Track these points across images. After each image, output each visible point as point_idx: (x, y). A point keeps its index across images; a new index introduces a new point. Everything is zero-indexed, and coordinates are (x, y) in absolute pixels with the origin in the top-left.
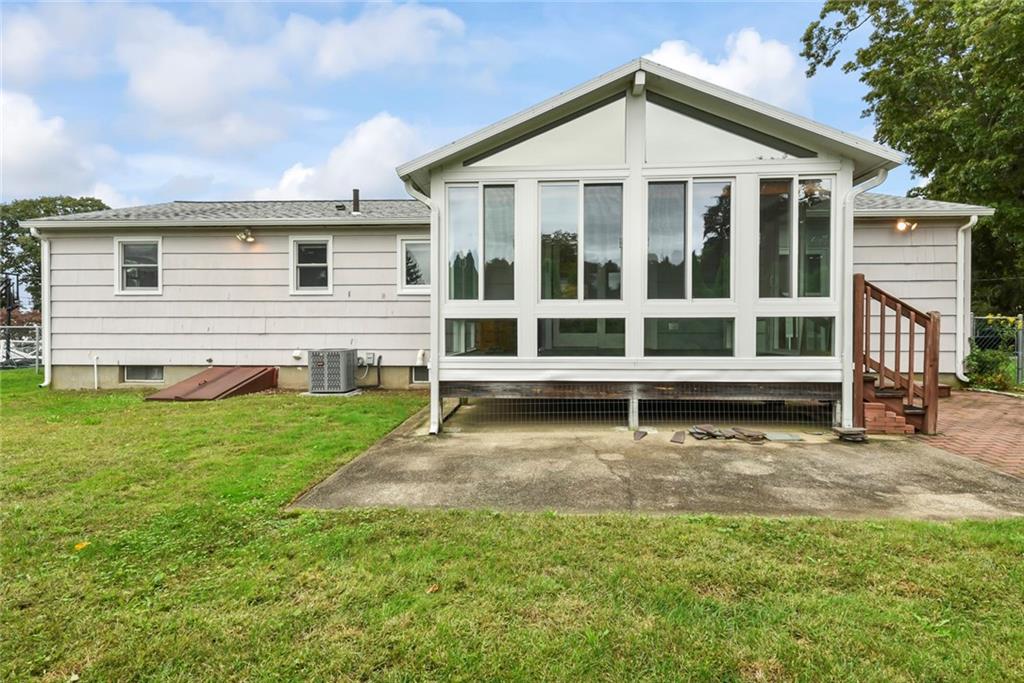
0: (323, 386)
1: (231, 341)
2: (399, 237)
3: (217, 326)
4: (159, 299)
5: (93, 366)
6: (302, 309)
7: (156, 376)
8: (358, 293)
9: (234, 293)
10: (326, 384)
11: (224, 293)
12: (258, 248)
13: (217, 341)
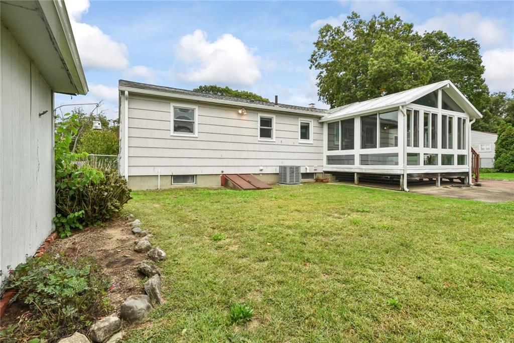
0: (293, 182)
1: (231, 162)
2: (299, 119)
3: (225, 154)
4: (195, 139)
5: (158, 176)
6: (263, 147)
7: (190, 181)
8: (285, 141)
9: (234, 139)
10: (295, 180)
11: (229, 138)
12: (244, 118)
13: (225, 162)
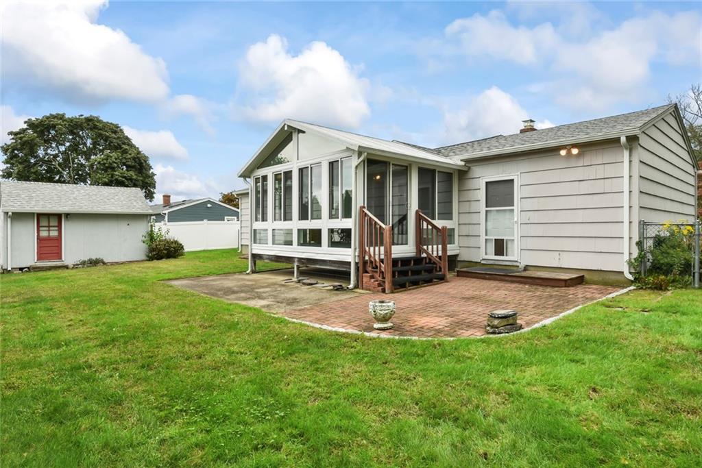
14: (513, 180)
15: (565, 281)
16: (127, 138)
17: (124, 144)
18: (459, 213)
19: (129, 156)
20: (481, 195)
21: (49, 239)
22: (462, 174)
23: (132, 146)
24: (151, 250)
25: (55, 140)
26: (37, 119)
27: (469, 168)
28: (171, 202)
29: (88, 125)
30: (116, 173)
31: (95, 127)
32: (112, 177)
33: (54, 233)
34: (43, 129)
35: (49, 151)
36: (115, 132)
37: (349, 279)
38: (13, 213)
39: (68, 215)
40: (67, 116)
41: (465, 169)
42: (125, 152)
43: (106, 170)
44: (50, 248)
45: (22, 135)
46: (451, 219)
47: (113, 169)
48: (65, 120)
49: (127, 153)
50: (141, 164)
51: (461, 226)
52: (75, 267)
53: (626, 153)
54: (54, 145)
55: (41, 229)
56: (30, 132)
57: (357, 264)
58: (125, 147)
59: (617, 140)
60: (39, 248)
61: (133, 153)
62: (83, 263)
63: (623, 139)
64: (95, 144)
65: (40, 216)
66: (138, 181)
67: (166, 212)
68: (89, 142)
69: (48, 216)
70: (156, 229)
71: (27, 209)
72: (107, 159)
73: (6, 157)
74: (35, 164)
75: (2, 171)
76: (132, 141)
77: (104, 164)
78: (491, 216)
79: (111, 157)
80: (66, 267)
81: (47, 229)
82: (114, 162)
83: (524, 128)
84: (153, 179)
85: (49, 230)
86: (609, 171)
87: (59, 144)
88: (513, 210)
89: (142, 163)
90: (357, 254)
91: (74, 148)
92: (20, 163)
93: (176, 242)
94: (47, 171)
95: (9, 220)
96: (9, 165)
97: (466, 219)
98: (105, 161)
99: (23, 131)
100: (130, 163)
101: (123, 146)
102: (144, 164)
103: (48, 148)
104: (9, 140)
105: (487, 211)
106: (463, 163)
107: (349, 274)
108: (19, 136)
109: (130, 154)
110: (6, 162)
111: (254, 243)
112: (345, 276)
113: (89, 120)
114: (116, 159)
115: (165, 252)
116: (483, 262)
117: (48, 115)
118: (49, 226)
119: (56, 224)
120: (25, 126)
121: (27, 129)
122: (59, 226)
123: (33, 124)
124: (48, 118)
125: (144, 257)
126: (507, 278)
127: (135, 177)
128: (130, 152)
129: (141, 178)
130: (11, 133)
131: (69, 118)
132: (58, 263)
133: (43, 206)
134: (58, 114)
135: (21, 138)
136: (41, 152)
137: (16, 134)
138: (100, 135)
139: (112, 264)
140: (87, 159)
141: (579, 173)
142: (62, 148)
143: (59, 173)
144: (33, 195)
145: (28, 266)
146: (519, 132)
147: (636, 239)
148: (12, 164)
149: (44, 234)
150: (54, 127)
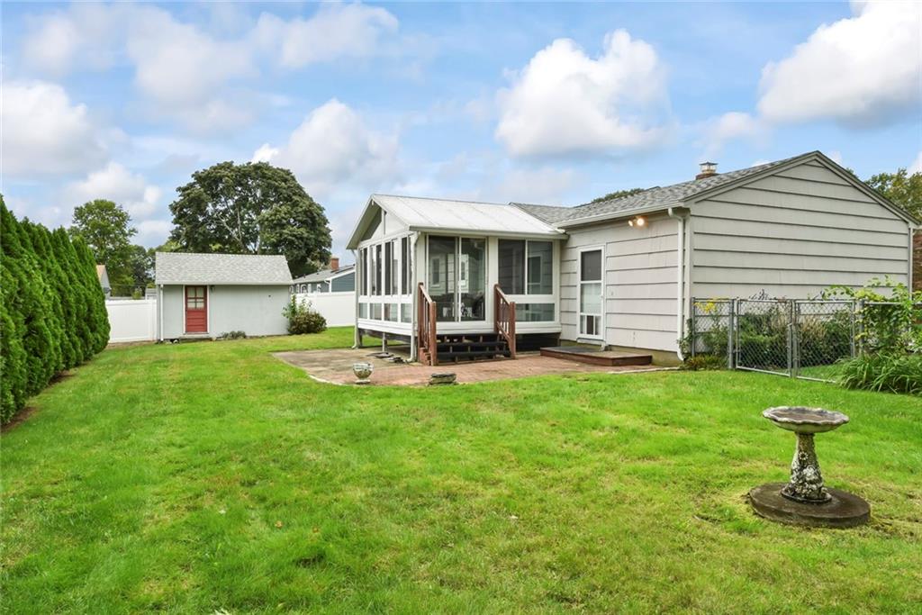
14: (600, 251)
15: (614, 359)
16: (299, 188)
17: (295, 194)
18: (561, 286)
19: (300, 210)
20: (577, 266)
21: (196, 311)
22: (563, 243)
23: (304, 196)
24: (293, 323)
25: (223, 193)
26: (205, 171)
27: (569, 236)
28: (340, 266)
29: (257, 173)
30: (285, 231)
31: (264, 176)
32: (281, 235)
33: (200, 305)
34: (211, 182)
35: (218, 207)
36: (285, 181)
37: (409, 352)
38: (164, 285)
39: (212, 287)
40: (235, 165)
41: (564, 237)
42: (295, 204)
43: (273, 227)
44: (197, 320)
45: (189, 191)
46: (551, 293)
47: (283, 226)
48: (233, 170)
49: (297, 205)
50: (313, 218)
51: (563, 301)
52: (218, 339)
53: (680, 225)
54: (223, 200)
55: (189, 300)
56: (198, 186)
57: (416, 338)
58: (295, 198)
59: (665, 211)
60: (188, 319)
61: (304, 205)
62: (226, 336)
63: (670, 211)
64: (265, 195)
65: (188, 288)
66: (310, 239)
67: (330, 279)
68: (259, 194)
69: (196, 287)
70: (299, 302)
71: (177, 281)
72: (275, 215)
73: (174, 216)
74: (203, 223)
75: (172, 232)
76: (305, 190)
77: (273, 220)
78: (587, 290)
79: (280, 212)
80: (210, 339)
81: (193, 300)
82: (283, 218)
83: (701, 173)
84: (328, 237)
85: (196, 302)
86: (664, 244)
87: (228, 197)
88: (600, 284)
89: (315, 217)
90: (416, 328)
91: (242, 203)
92: (188, 223)
93: (317, 316)
94: (216, 230)
95: (162, 292)
96: (178, 225)
97: (565, 293)
98: (273, 217)
99: (191, 186)
100: (300, 218)
101: (294, 197)
102: (317, 219)
103: (217, 202)
104: (177, 198)
105: (582, 285)
106: (563, 231)
107: (410, 348)
108: (187, 192)
109: (301, 207)
110: (176, 222)
111: (360, 317)
112: (406, 351)
113: (258, 167)
114: (285, 214)
115: (305, 326)
116: (579, 341)
117: (216, 165)
118: (196, 298)
119: (202, 296)
120: (193, 180)
121: (195, 183)
122: (205, 298)
123: (200, 177)
124: (215, 168)
125: (286, 332)
126: (575, 358)
127: (306, 235)
128: (301, 204)
129: (313, 236)
130: (179, 189)
131: (237, 167)
132: (204, 336)
133: (191, 278)
134: (226, 163)
135: (188, 195)
136: (210, 208)
137: (184, 190)
138: (269, 186)
139: (251, 337)
140: (258, 213)
141: (648, 246)
142: (231, 203)
143: (228, 232)
144: (183, 267)
145: (177, 337)
146: (695, 179)
147: (687, 317)
148: (181, 224)
149: (191, 306)
150: (220, 179)
